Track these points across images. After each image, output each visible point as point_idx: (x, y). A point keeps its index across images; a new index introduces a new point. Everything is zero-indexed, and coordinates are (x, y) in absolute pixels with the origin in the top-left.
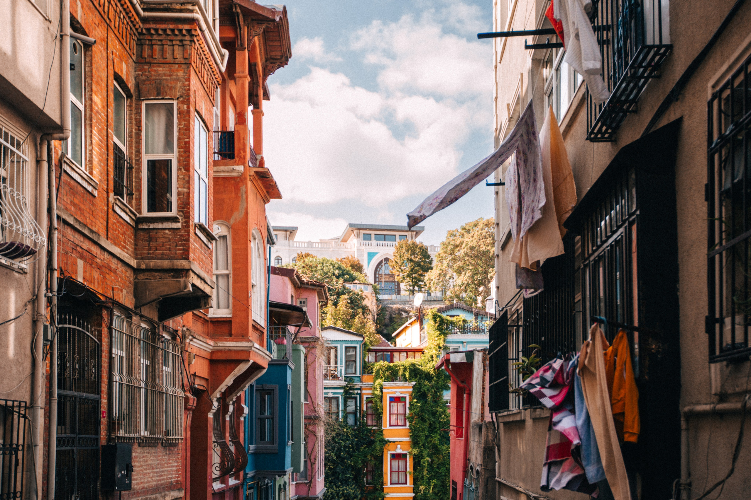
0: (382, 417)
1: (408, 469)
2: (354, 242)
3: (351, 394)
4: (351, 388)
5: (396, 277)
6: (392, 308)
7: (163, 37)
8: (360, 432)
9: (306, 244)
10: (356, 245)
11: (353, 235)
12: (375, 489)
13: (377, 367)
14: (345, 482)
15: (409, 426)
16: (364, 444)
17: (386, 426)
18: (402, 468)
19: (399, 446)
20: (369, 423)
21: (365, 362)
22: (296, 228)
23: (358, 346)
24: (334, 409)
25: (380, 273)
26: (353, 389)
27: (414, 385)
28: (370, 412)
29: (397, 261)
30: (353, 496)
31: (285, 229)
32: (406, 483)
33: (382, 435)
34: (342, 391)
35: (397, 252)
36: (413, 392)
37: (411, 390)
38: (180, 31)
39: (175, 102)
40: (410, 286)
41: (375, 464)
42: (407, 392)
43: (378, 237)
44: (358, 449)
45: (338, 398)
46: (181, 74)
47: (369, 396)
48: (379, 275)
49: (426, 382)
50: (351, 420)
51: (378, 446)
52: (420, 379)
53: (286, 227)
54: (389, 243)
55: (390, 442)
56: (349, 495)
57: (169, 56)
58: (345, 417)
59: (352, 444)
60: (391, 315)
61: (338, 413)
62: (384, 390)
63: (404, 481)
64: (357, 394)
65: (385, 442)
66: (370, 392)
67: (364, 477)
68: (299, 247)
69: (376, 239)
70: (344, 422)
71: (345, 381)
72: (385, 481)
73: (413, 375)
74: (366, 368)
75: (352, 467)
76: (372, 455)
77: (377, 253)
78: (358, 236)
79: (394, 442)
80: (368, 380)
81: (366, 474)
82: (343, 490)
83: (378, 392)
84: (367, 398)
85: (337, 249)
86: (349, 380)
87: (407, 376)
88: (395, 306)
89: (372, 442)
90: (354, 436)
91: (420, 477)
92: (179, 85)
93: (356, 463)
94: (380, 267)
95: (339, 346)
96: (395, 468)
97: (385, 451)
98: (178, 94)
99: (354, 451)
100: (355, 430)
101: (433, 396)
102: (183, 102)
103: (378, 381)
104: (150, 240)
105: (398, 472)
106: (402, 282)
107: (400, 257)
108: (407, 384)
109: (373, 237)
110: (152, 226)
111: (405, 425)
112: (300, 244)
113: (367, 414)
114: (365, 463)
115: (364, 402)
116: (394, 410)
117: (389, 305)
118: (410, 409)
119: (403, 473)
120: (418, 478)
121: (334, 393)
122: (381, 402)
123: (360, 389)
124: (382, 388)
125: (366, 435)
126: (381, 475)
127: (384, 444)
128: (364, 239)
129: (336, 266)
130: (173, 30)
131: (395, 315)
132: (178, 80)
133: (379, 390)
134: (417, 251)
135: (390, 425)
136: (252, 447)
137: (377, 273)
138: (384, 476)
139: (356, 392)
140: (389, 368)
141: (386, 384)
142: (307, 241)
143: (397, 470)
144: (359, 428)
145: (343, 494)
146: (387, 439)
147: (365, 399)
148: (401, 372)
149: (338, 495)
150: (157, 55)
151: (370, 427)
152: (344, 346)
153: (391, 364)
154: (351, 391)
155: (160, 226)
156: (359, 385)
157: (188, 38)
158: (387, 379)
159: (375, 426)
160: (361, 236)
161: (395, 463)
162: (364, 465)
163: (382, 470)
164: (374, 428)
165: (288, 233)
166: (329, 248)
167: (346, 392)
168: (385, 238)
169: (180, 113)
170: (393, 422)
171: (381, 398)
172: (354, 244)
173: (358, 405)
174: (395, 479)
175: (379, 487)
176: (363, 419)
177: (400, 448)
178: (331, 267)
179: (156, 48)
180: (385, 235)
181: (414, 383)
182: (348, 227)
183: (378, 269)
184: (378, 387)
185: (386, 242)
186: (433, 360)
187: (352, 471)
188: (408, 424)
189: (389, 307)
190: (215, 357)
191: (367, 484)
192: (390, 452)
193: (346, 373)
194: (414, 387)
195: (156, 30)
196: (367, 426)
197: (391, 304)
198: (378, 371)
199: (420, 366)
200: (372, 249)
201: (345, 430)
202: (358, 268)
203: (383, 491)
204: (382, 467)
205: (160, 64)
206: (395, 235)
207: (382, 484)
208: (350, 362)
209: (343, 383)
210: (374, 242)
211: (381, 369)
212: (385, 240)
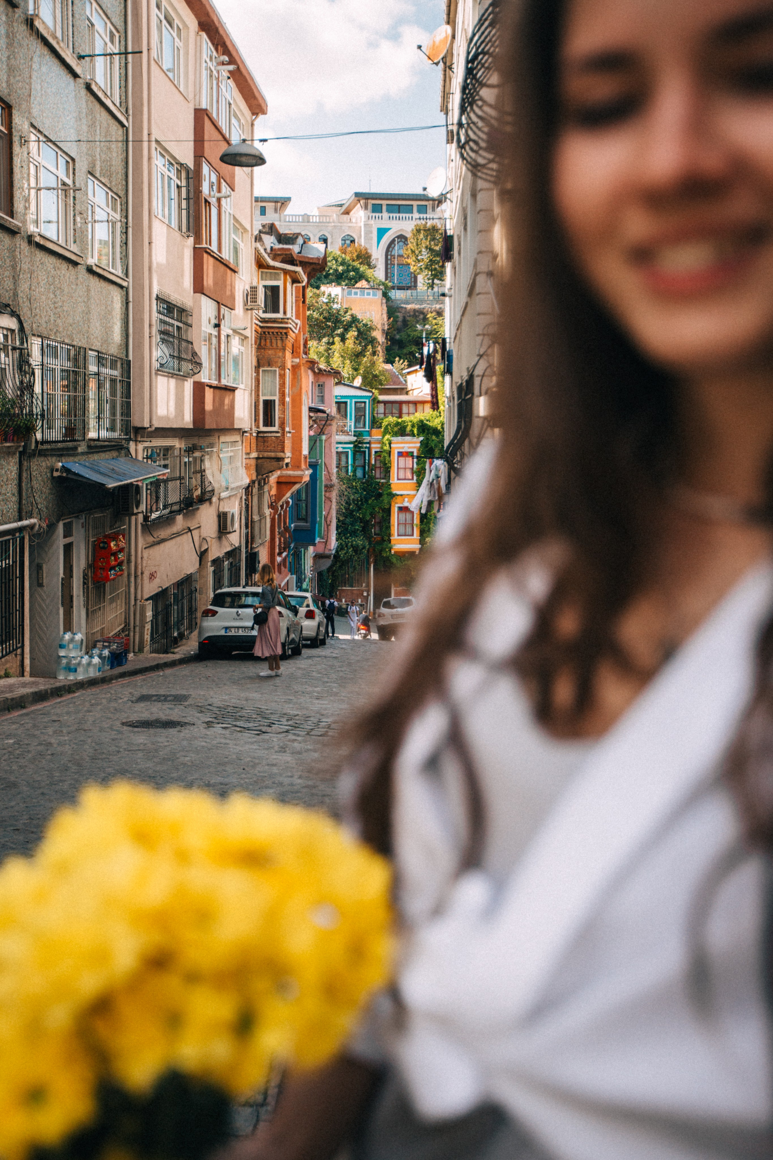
0: (389, 471)
1: (415, 522)
2: (359, 214)
3: (360, 447)
4: (360, 443)
5: (412, 267)
6: (406, 308)
7: (272, 336)
8: (368, 485)
9: (301, 217)
10: (363, 220)
11: (359, 205)
12: (383, 540)
13: (385, 423)
14: (354, 533)
15: (417, 480)
16: (372, 496)
17: (394, 480)
18: (409, 521)
19: (406, 499)
20: (378, 476)
21: (374, 417)
22: (289, 199)
23: (367, 401)
24: (343, 463)
25: (393, 253)
26: (362, 443)
27: (422, 441)
28: (378, 465)
29: (413, 249)
30: (361, 547)
31: (275, 200)
32: (413, 535)
33: (390, 488)
34: (352, 446)
35: (414, 239)
36: (420, 447)
37: (419, 445)
38: (281, 333)
39: (277, 369)
40: (429, 279)
41: (383, 516)
42: (414, 447)
43: (391, 209)
44: (367, 501)
45: (348, 452)
46: (281, 354)
47: (378, 450)
48: (391, 256)
49: (434, 437)
50: (359, 473)
51: (385, 498)
52: (428, 434)
53: (277, 198)
54: (404, 215)
55: (398, 495)
56: (358, 546)
57: (274, 345)
58: (354, 471)
59: (361, 496)
60: (404, 317)
61: (347, 467)
62: (392, 445)
63: (410, 533)
64: (366, 448)
65: (392, 496)
66: (379, 446)
67: (372, 528)
68: (292, 222)
69: (389, 211)
70: (353, 476)
71: (354, 436)
72: (392, 532)
73: (421, 430)
74: (375, 423)
75: (361, 519)
76: (380, 508)
77: (389, 229)
78: (366, 208)
79: (402, 495)
80: (376, 434)
81: (374, 525)
82: (352, 542)
83: (386, 448)
84: (376, 452)
85: (339, 224)
86: (358, 434)
87: (415, 432)
88: (409, 307)
89: (380, 495)
90: (363, 489)
91: (426, 529)
92: (280, 360)
93: (364, 515)
94: (393, 246)
95: (349, 401)
96: (402, 520)
97: (393, 504)
98: (279, 365)
99: (362, 504)
100: (363, 483)
101: (441, 450)
102: (282, 370)
103: (387, 437)
104: (264, 442)
105: (405, 524)
106: (419, 274)
107: (417, 245)
108: (415, 439)
109: (384, 208)
110: (265, 435)
111: (413, 479)
112: (294, 217)
113: (376, 467)
114: (373, 515)
115: (373, 457)
116: (402, 465)
117: (402, 305)
118: (417, 464)
119: (410, 526)
120: (424, 530)
121: (344, 448)
122: (390, 456)
123: (369, 443)
124: (390, 444)
125: (375, 488)
126: (389, 527)
127: (392, 498)
128: (374, 211)
129: (340, 260)
130: (277, 333)
131: (410, 316)
132: (279, 357)
133: (388, 445)
134: (438, 237)
135: (398, 479)
136: (292, 525)
137: (389, 253)
138: (392, 527)
139: (365, 445)
140: (397, 424)
141: (394, 439)
142: (303, 214)
143: (404, 522)
144: (367, 481)
145: (352, 545)
146: (394, 492)
147: (373, 453)
148: (409, 428)
149: (347, 546)
150: (268, 344)
151: (378, 480)
152: (354, 401)
153: (400, 420)
154: (360, 445)
155: (270, 435)
156: (367, 439)
157: (285, 336)
158: (395, 434)
159: (383, 479)
160: (370, 207)
161: (402, 516)
162: (372, 517)
163: (389, 522)
164: (382, 481)
165: (279, 204)
166: (329, 223)
167: (355, 446)
168: (399, 209)
169: (280, 375)
170: (401, 476)
171: (389, 453)
172: (361, 217)
173: (367, 458)
174: (402, 531)
175: (386, 538)
176: (372, 473)
177: (408, 502)
178: (334, 262)
179: (268, 341)
180: (399, 205)
181: (421, 438)
182: (354, 196)
183: (391, 249)
184: (387, 442)
185: (401, 215)
186: (440, 416)
187: (361, 522)
188: (415, 478)
189: (402, 307)
190: (280, 480)
191: (375, 534)
192: (397, 505)
193: (355, 427)
194: (421, 442)
195: (269, 333)
196: (376, 478)
197: (404, 304)
198: (387, 426)
199: (427, 421)
200: (384, 225)
201: (354, 484)
202: (365, 258)
203: (390, 542)
204: (390, 519)
205: (269, 349)
206: (412, 205)
207: (389, 535)
208: (359, 417)
209: (354, 439)
210: (385, 215)
211: (389, 424)
212: (399, 212)
